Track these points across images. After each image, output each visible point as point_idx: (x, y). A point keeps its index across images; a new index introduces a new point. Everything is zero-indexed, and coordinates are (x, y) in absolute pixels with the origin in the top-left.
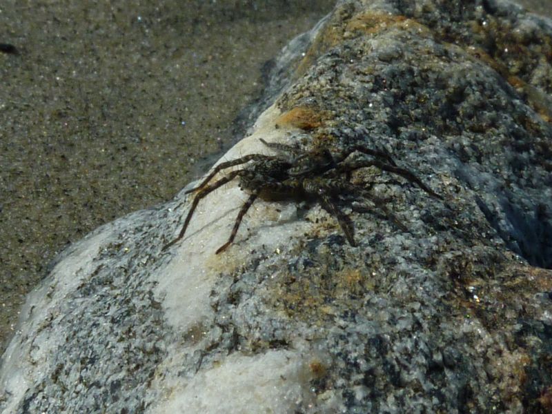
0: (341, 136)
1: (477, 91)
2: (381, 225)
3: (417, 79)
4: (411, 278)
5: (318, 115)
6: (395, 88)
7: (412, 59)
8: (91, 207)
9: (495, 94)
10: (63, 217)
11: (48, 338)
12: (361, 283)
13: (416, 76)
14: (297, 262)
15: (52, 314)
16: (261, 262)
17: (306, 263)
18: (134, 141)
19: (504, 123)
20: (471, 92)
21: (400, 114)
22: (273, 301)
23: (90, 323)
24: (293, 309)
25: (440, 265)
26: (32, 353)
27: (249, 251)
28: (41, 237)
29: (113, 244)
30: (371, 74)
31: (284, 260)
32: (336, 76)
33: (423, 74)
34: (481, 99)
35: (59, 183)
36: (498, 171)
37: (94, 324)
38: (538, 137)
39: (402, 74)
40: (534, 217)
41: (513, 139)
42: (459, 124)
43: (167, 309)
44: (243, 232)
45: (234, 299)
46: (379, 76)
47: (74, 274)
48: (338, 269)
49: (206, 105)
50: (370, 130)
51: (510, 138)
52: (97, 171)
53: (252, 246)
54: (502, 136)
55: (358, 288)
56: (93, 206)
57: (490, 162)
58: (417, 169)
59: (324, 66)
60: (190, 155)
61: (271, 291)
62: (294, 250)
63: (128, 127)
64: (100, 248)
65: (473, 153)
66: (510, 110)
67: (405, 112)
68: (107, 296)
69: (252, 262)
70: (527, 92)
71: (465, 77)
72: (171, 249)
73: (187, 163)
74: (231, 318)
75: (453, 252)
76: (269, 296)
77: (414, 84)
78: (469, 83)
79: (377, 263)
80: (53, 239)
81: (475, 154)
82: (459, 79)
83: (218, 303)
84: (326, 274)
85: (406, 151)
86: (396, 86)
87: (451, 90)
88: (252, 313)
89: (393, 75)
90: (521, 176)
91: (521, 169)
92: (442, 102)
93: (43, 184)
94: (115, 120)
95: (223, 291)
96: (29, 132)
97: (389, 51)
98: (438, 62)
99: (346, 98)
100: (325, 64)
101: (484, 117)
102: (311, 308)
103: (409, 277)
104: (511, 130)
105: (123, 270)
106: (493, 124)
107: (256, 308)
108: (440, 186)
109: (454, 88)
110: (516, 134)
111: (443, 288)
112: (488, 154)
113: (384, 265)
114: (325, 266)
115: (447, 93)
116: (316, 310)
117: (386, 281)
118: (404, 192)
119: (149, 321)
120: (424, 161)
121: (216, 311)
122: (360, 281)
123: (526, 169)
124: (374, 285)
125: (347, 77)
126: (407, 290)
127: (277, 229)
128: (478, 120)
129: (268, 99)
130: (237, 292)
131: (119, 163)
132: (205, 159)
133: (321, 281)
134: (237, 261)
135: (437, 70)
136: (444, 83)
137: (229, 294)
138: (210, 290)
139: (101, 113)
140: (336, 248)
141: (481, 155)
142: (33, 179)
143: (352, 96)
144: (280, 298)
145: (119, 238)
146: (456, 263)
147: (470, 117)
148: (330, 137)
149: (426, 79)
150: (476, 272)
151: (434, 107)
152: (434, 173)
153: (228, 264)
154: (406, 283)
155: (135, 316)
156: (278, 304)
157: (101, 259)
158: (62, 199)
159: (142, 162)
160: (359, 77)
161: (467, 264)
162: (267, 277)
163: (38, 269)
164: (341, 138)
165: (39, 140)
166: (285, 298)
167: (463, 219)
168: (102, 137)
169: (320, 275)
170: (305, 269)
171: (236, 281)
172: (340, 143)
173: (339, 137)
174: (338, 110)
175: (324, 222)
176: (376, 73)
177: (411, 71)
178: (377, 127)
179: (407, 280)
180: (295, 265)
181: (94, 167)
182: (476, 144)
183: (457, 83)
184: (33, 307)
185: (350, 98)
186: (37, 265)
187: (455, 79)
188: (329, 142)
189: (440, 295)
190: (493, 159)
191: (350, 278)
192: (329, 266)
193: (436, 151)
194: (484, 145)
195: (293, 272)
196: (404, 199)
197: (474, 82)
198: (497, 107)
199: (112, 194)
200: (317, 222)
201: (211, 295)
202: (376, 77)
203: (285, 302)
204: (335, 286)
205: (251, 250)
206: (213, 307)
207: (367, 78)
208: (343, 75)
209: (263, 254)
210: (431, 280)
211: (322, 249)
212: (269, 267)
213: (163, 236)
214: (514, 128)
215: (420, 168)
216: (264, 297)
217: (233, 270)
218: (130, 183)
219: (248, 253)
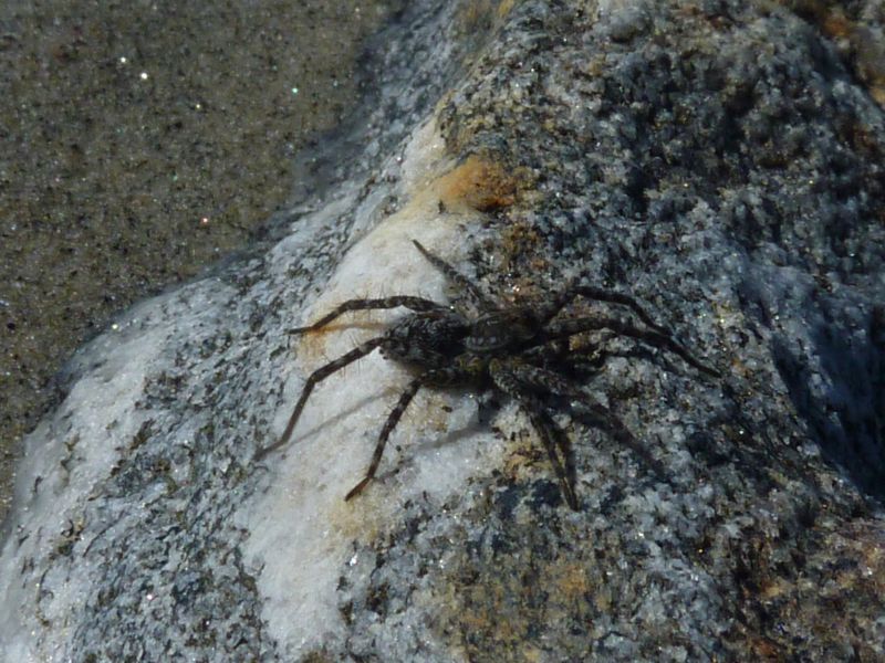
0: (551, 233)
1: (775, 86)
2: (621, 461)
3: (676, 75)
4: (672, 592)
5: (510, 180)
6: (639, 101)
7: (668, 33)
8: (126, 251)
9: (804, 86)
10: (80, 274)
11: (68, 580)
12: (588, 597)
13: (674, 70)
14: (482, 539)
15: (71, 522)
16: (421, 526)
17: (498, 545)
18: (193, 108)
19: (819, 146)
20: (766, 92)
21: (647, 157)
22: (444, 621)
23: (138, 583)
24: (476, 645)
25: (717, 554)
26: (42, 604)
27: (401, 502)
28: (45, 315)
29: (167, 375)
30: (599, 76)
31: (459, 528)
32: (540, 79)
33: (686, 64)
34: (782, 103)
35: (71, 203)
36: (807, 250)
37: (144, 587)
38: (874, 162)
39: (651, 66)
40: (864, 342)
41: (833, 177)
42: (745, 156)
43: (267, 599)
44: (390, 455)
45: (378, 600)
46: (611, 78)
47: (104, 429)
48: (550, 558)
49: (313, 28)
50: (597, 209)
51: (828, 173)
52: (133, 176)
53: (406, 492)
54: (815, 173)
55: (584, 608)
56: (129, 250)
57: (794, 232)
58: (676, 291)
59: (518, 51)
60: (288, 137)
61: (440, 599)
62: (476, 510)
63: (183, 79)
64: (146, 378)
65: (767, 221)
66: (829, 115)
67: (656, 151)
68: (162, 512)
69: (406, 524)
70: (856, 46)
71: (755, 61)
72: (268, 461)
73: (282, 154)
74: (373, 644)
75: (738, 519)
76: (437, 612)
77: (671, 87)
78: (762, 73)
79: (613, 549)
80: (65, 319)
81: (771, 221)
82: (746, 69)
83: (351, 604)
84: (530, 573)
85: (657, 251)
86: (640, 97)
87: (732, 90)
88: (409, 645)
89: (635, 74)
90: (843, 253)
91: (844, 236)
92: (716, 118)
93: (43, 204)
94: (160, 64)
95: (360, 581)
96: (15, 98)
97: (628, 19)
98: (709, 35)
99: (556, 134)
100: (521, 47)
101: (786, 137)
102: (505, 645)
103: (668, 589)
104: (829, 158)
105: (187, 452)
106: (801, 150)
107: (416, 635)
108: (714, 331)
109: (738, 87)
110: (837, 166)
111: (723, 613)
112: (791, 214)
113: (625, 554)
114: (528, 552)
115: (725, 98)
116: (514, 650)
117: (630, 590)
118: (658, 376)
119: (237, 615)
120: (688, 273)
121: (349, 622)
122: (586, 595)
123: (852, 233)
124: (610, 601)
125: (558, 82)
126: (664, 618)
127: (446, 453)
128: (775, 143)
129: (418, 27)
130: (383, 586)
131: (170, 158)
132: (313, 144)
133: (521, 588)
134: (382, 522)
135: (709, 51)
136: (720, 76)
137: (369, 589)
138: (336, 576)
139: (134, 50)
140: (545, 513)
141: (779, 219)
142: (25, 197)
143: (568, 128)
144: (456, 618)
145: (177, 364)
146: (744, 547)
147: (762, 140)
148: (532, 234)
149: (689, 74)
150: (776, 564)
151: (703, 131)
152: (704, 297)
153: (367, 524)
154: (663, 600)
155: (213, 596)
156: (451, 628)
157: (148, 407)
158: (77, 236)
159: (208, 154)
160: (578, 84)
161: (762, 546)
162: (431, 562)
163: (43, 383)
164: (550, 238)
165: (34, 113)
166: (462, 620)
167: (754, 411)
168: (140, 101)
169: (520, 576)
170: (495, 556)
171: (380, 563)
172: (549, 247)
173: (546, 235)
174: (544, 164)
175: (524, 439)
176: (606, 73)
177: (665, 61)
178: (609, 200)
179: (665, 596)
180: (478, 544)
181: (127, 168)
182: (772, 197)
183: (742, 75)
184: (39, 480)
185: (564, 132)
186: (41, 372)
187: (738, 69)
188: (529, 246)
189: (719, 629)
190: (799, 226)
191: (571, 587)
192: (535, 550)
193: (708, 244)
194: (785, 197)
195: (476, 560)
196: (658, 390)
197: (770, 69)
198: (808, 114)
199: (160, 222)
200: (513, 438)
201: (339, 588)
202: (606, 80)
203: (464, 628)
204: (545, 599)
205: (404, 501)
206: (342, 610)
207: (591, 87)
208: (551, 79)
209: (424, 511)
210: (705, 596)
211: (522, 514)
212: (434, 540)
213: (254, 419)
214: (835, 153)
215: (680, 288)
216: (428, 611)
217: (376, 537)
218: (189, 200)
219: (399, 506)
